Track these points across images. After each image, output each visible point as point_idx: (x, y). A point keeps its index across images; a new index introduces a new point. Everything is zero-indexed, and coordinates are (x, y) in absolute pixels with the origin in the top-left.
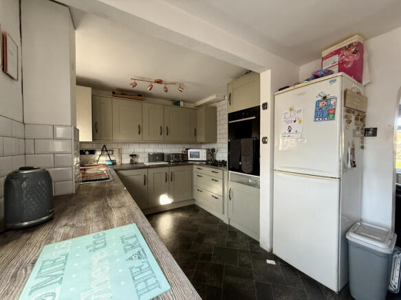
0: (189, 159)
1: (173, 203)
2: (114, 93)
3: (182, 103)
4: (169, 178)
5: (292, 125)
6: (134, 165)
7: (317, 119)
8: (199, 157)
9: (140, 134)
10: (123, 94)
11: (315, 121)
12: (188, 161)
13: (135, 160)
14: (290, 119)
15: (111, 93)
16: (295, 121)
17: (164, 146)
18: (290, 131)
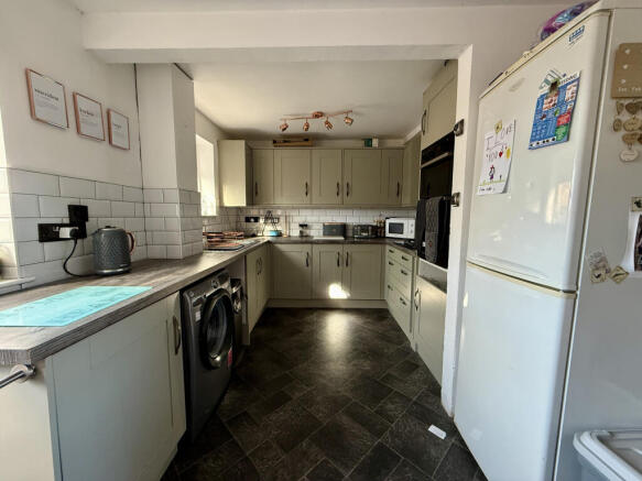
0: (388, 235)
1: (348, 300)
2: (275, 142)
3: (375, 143)
4: (344, 261)
5: (497, 162)
6: (305, 239)
7: (534, 145)
8: (402, 233)
9: (308, 195)
10: (285, 142)
11: (531, 148)
12: (385, 237)
13: (307, 232)
14: (494, 151)
15: (271, 142)
16: (501, 154)
17: (350, 212)
18: (492, 177)
